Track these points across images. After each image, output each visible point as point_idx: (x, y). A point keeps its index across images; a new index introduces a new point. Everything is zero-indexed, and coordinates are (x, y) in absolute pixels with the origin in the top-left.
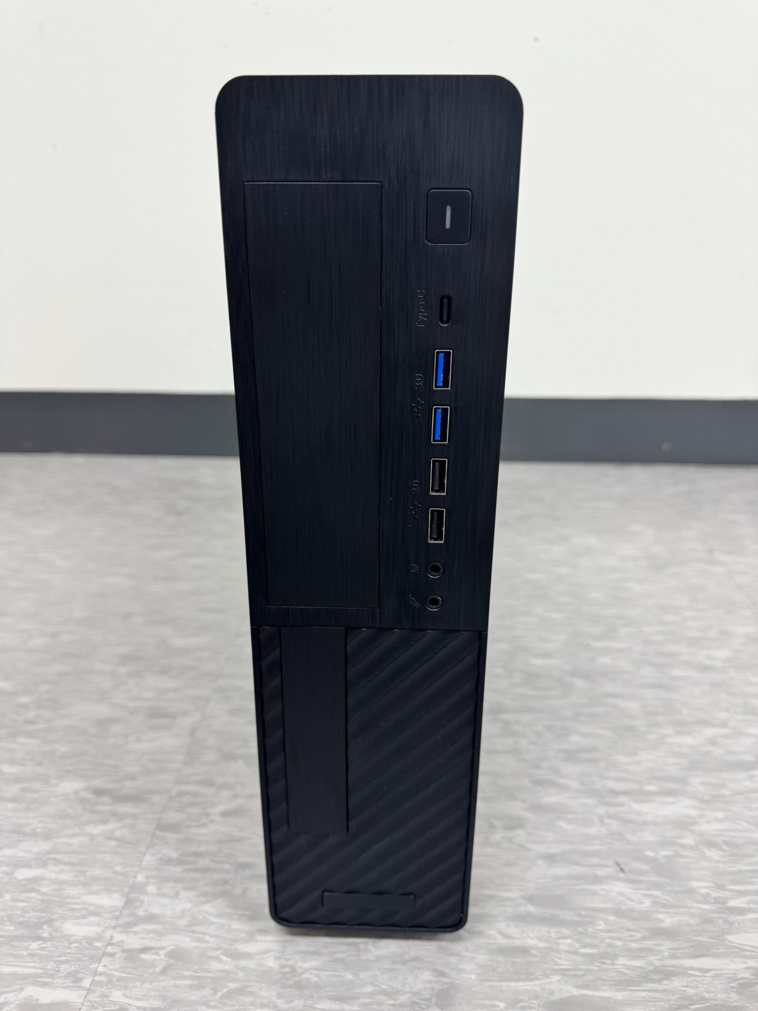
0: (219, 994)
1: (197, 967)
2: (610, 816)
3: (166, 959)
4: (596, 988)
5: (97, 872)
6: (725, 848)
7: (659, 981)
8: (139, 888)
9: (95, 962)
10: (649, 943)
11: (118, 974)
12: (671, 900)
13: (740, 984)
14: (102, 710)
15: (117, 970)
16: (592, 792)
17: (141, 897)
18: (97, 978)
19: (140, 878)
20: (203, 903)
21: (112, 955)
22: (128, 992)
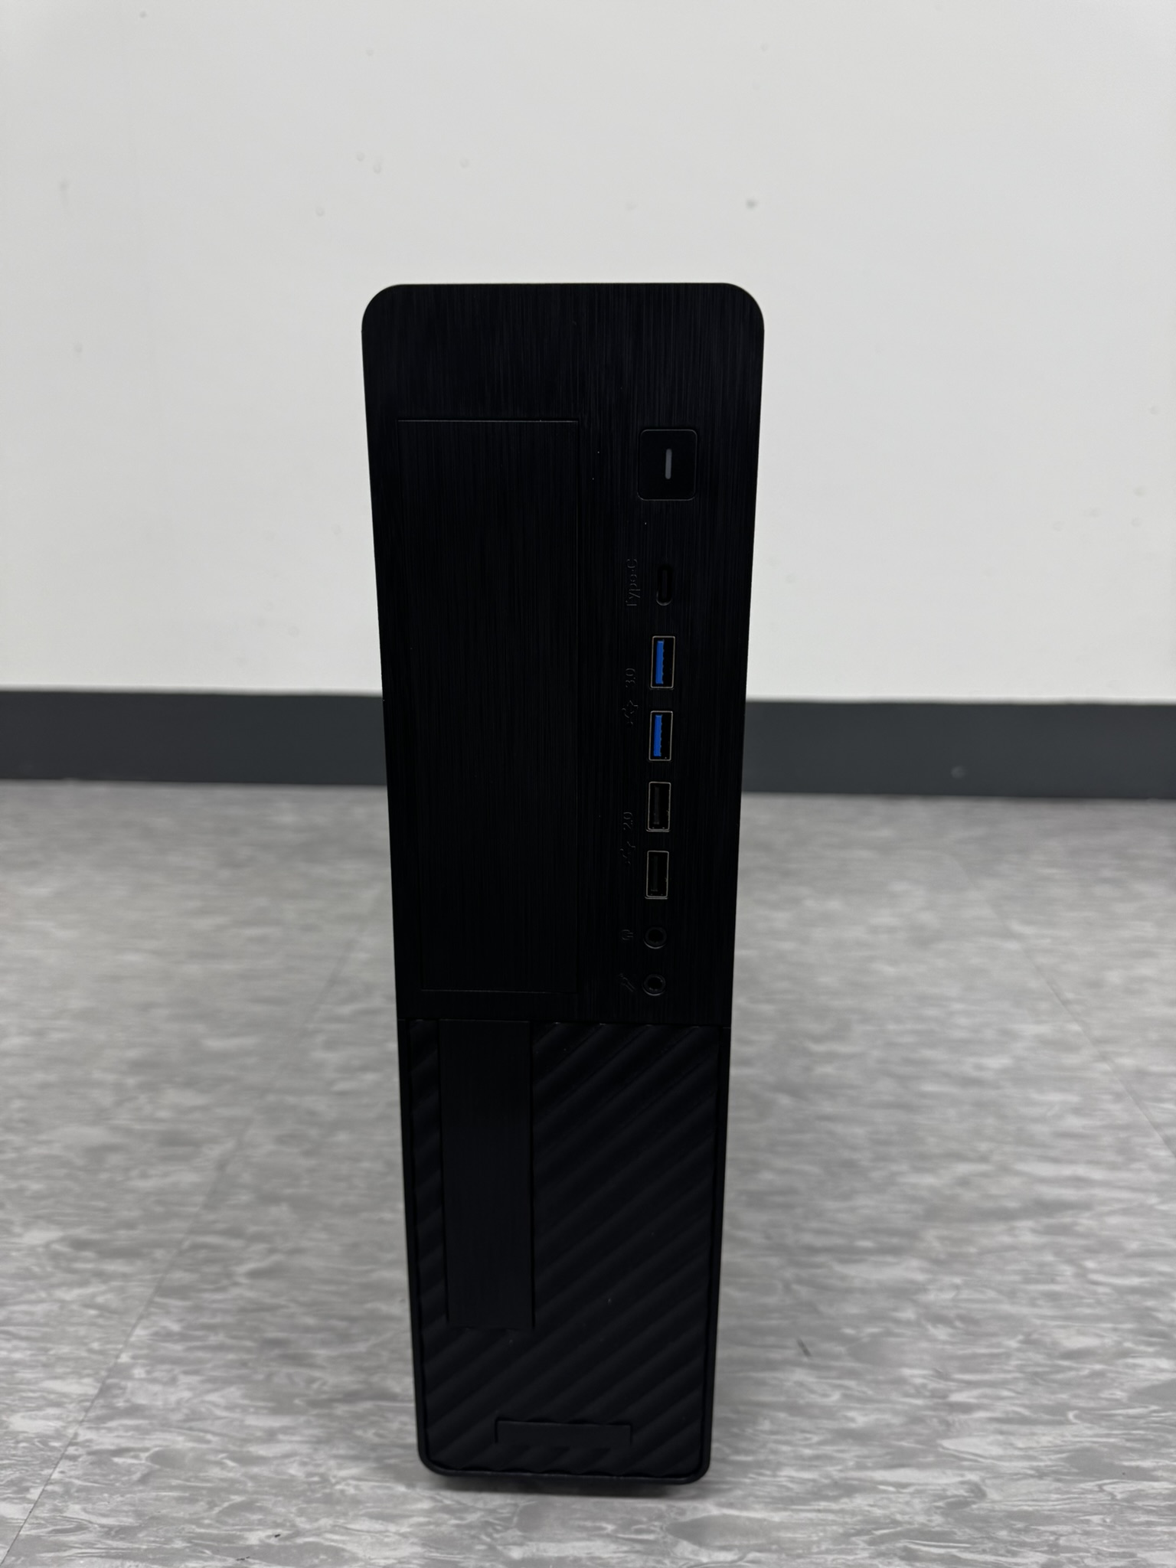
0: (217, 1510)
1: (191, 1474)
2: (800, 1281)
3: (149, 1464)
4: (744, 1507)
5: (65, 1349)
6: (958, 1324)
7: (835, 1499)
8: (122, 1372)
9: (48, 1467)
10: (828, 1449)
11: (78, 1482)
12: (870, 1392)
13: (949, 1504)
14: (96, 1135)
15: (78, 1478)
16: (779, 1249)
17: (123, 1383)
18: (49, 1488)
19: (125, 1358)
20: (209, 1391)
21: (73, 1458)
22: (89, 1506)
